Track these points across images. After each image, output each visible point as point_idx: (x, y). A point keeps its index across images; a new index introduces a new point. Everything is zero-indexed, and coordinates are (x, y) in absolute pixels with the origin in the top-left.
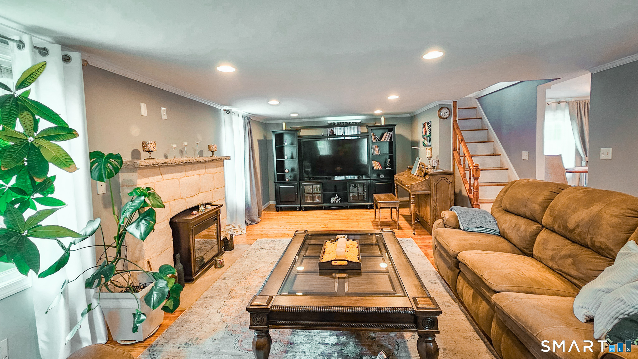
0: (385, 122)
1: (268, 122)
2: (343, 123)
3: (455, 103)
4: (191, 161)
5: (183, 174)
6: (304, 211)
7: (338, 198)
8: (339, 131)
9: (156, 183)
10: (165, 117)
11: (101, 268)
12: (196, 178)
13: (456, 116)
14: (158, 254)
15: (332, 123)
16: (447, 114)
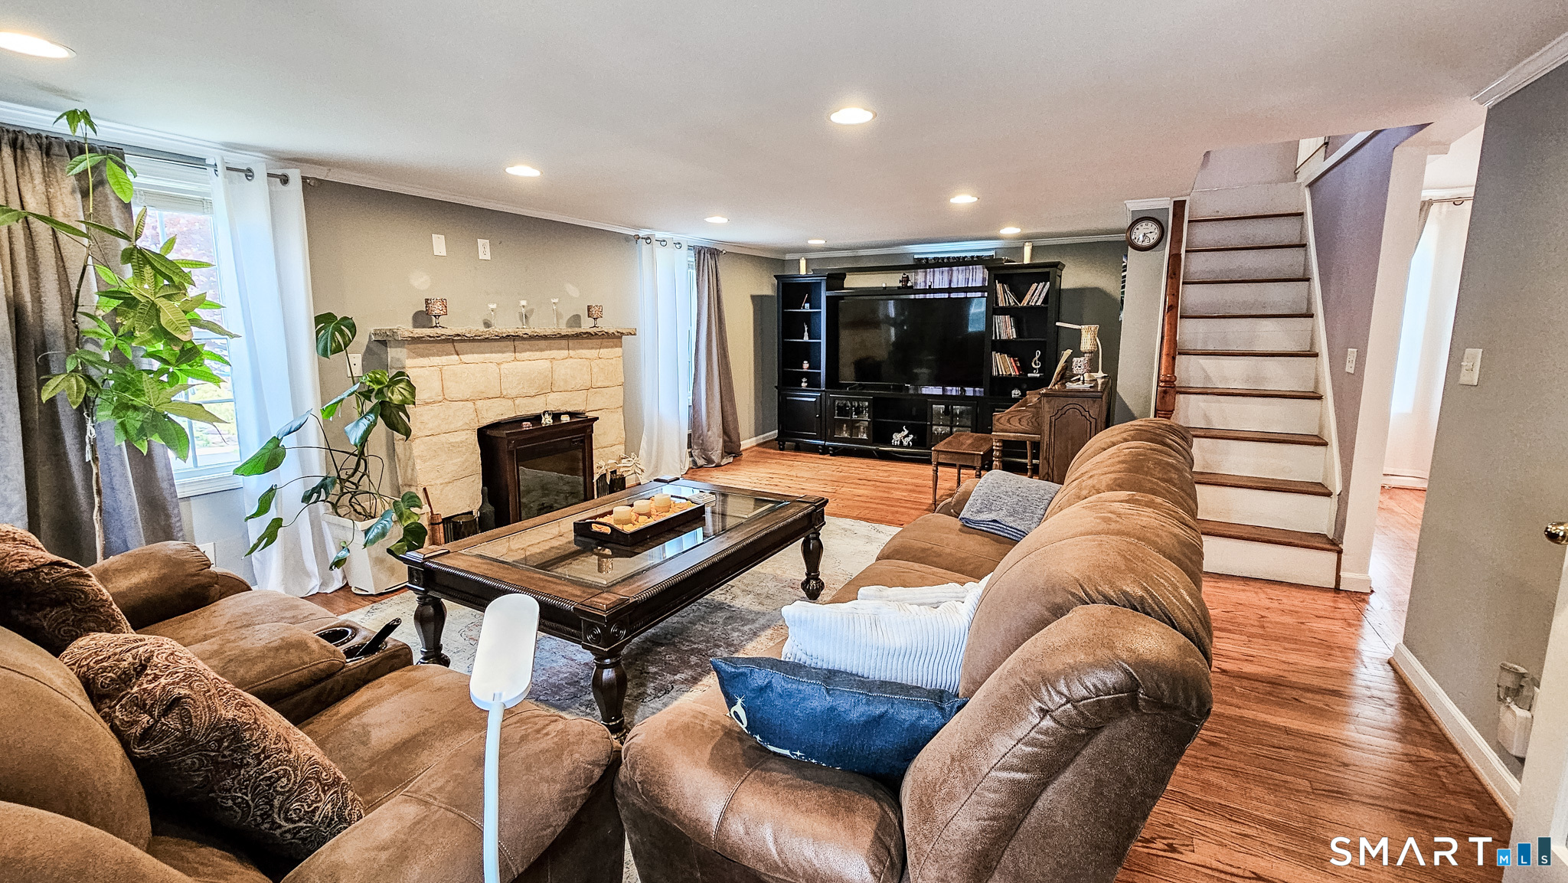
0: (1032, 257)
1: (788, 257)
2: (948, 258)
3: (1179, 206)
4: (520, 334)
5: (509, 356)
6: (831, 455)
7: (907, 436)
8: (919, 279)
9: (446, 368)
10: (488, 257)
11: (323, 480)
12: (545, 365)
13: (1180, 241)
14: (446, 480)
15: (922, 259)
16: (1154, 237)
